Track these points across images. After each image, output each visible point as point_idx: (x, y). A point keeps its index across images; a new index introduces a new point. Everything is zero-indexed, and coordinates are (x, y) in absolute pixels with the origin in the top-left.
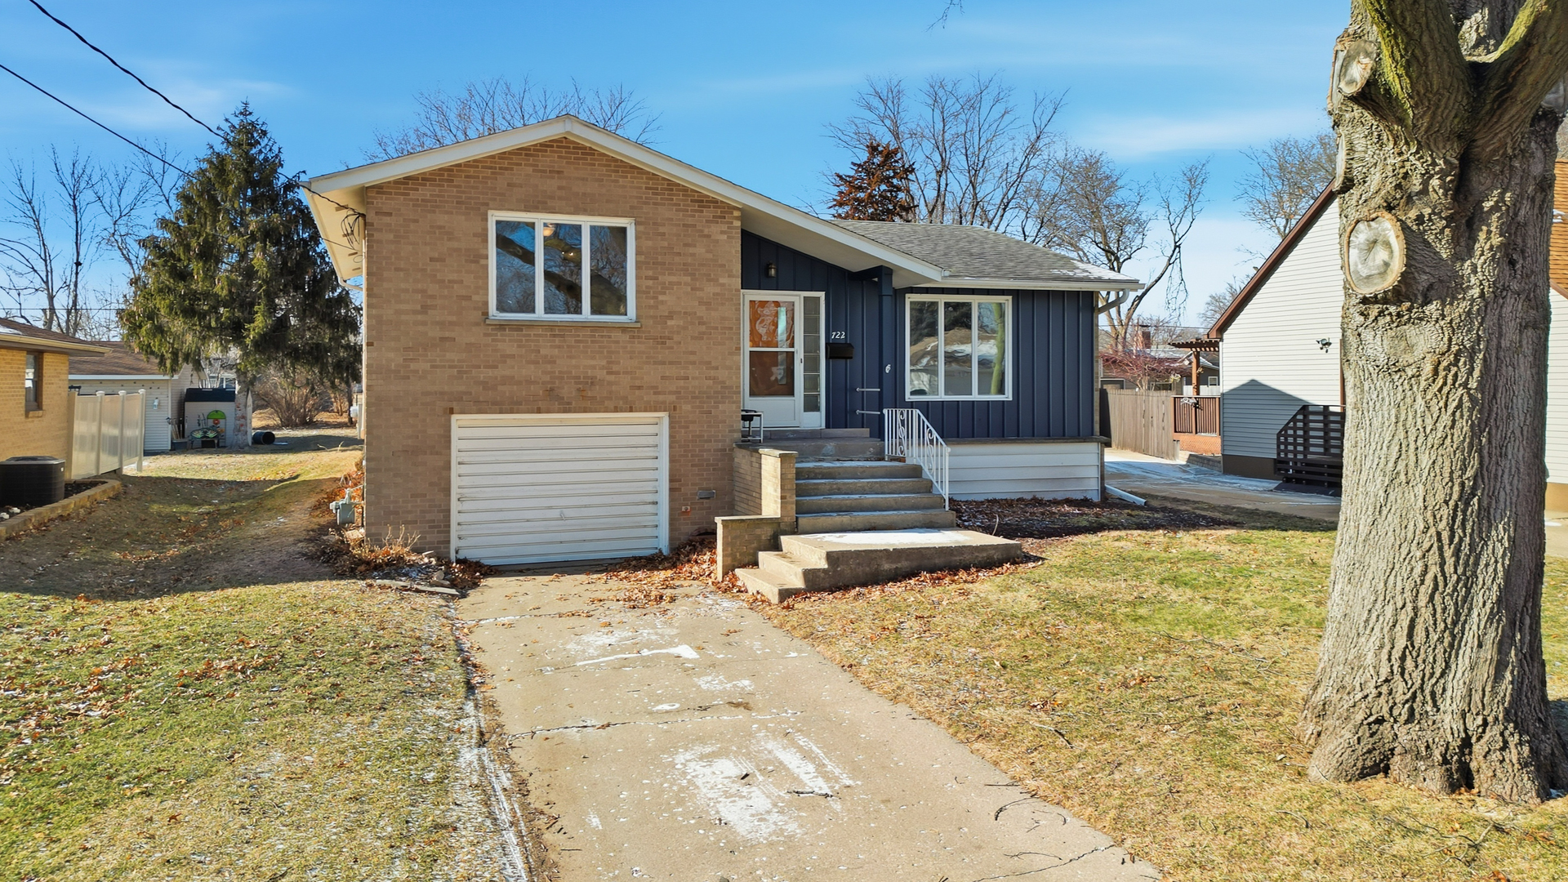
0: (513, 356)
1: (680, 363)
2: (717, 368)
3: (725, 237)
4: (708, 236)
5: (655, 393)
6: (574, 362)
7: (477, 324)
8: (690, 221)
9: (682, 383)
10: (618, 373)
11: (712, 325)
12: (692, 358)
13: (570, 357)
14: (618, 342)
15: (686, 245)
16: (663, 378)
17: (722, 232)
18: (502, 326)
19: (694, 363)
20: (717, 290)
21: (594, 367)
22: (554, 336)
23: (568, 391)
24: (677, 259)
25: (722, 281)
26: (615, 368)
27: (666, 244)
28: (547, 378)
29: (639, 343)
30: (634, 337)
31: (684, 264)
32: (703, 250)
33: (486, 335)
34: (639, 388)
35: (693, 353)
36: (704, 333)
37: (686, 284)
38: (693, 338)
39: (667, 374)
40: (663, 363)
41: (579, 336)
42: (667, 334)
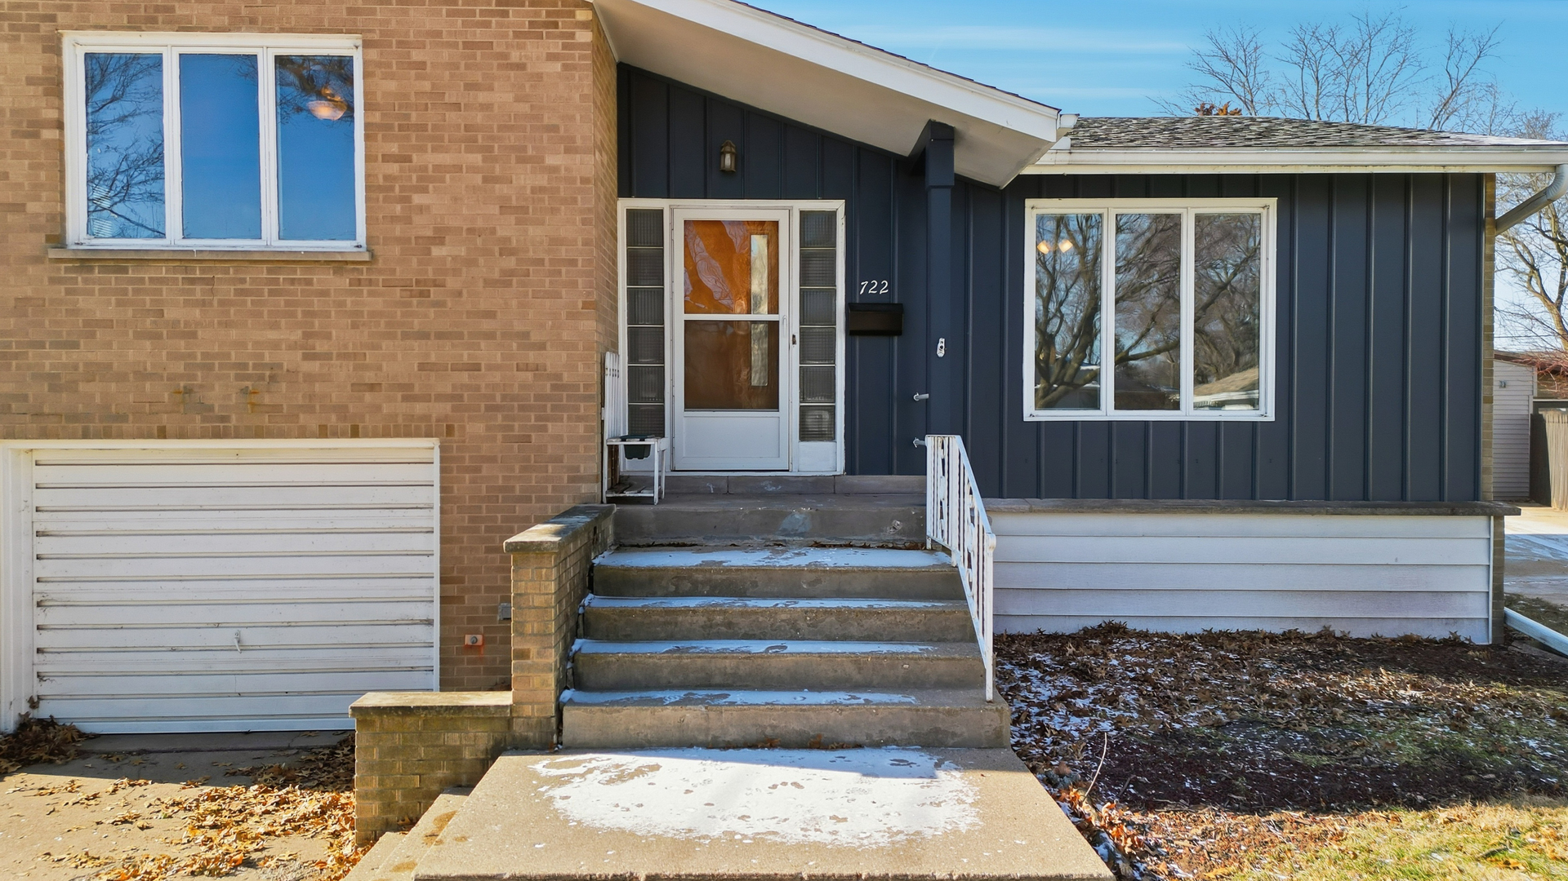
0: (107, 324)
1: (460, 336)
2: (542, 346)
3: (557, 67)
4: (521, 67)
5: (405, 399)
6: (234, 334)
7: (37, 260)
8: (479, 35)
9: (464, 377)
10: (327, 356)
11: (531, 254)
12: (486, 325)
13: (227, 325)
14: (324, 293)
15: (471, 87)
17: (552, 57)
18: (86, 262)
19: (490, 336)
20: (542, 180)
21: (275, 345)
22: (192, 281)
23: (220, 393)
24: (452, 116)
25: (550, 160)
26: (321, 346)
27: (426, 86)
28: (179, 367)
29: (371, 294)
30: (359, 282)
31: (467, 128)
32: (509, 97)
33: (53, 281)
34: (372, 387)
35: (490, 315)
36: (511, 273)
37: (473, 169)
38: (488, 283)
39: (433, 359)
40: (424, 336)
41: (243, 281)
42: (431, 276)
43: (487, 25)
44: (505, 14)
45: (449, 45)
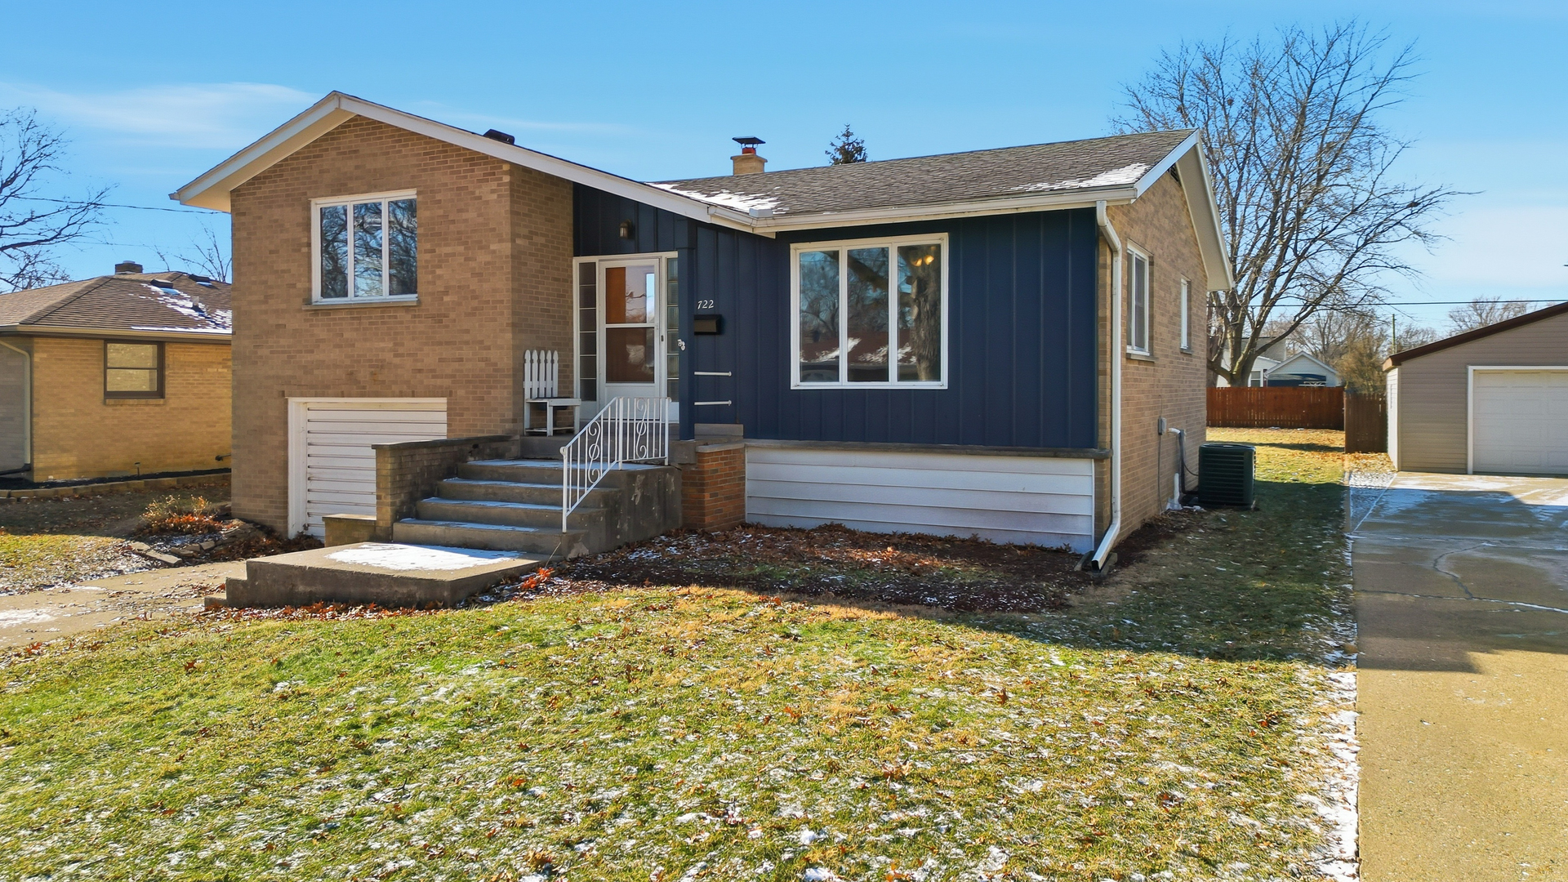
0: (323, 341)
1: (454, 343)
2: (488, 348)
3: (495, 196)
4: (480, 198)
5: (433, 377)
6: (368, 344)
7: (300, 310)
8: (463, 183)
9: (456, 365)
10: (402, 355)
11: (484, 299)
12: (466, 337)
13: (366, 340)
14: (402, 323)
15: (460, 211)
16: (441, 360)
17: (493, 191)
18: (318, 311)
19: (467, 343)
20: (488, 258)
21: (383, 350)
22: (353, 318)
23: (363, 374)
24: (452, 227)
25: (493, 247)
26: (401, 350)
27: (441, 212)
28: (348, 362)
29: (420, 322)
30: (415, 316)
31: (458, 233)
32: (475, 214)
33: (306, 320)
34: (420, 371)
35: (467, 331)
36: (476, 309)
37: (460, 254)
38: (468, 315)
39: (444, 356)
40: (440, 343)
41: (371, 318)
42: (443, 312)
43: (466, 177)
44: (473, 171)
45: (452, 189)
